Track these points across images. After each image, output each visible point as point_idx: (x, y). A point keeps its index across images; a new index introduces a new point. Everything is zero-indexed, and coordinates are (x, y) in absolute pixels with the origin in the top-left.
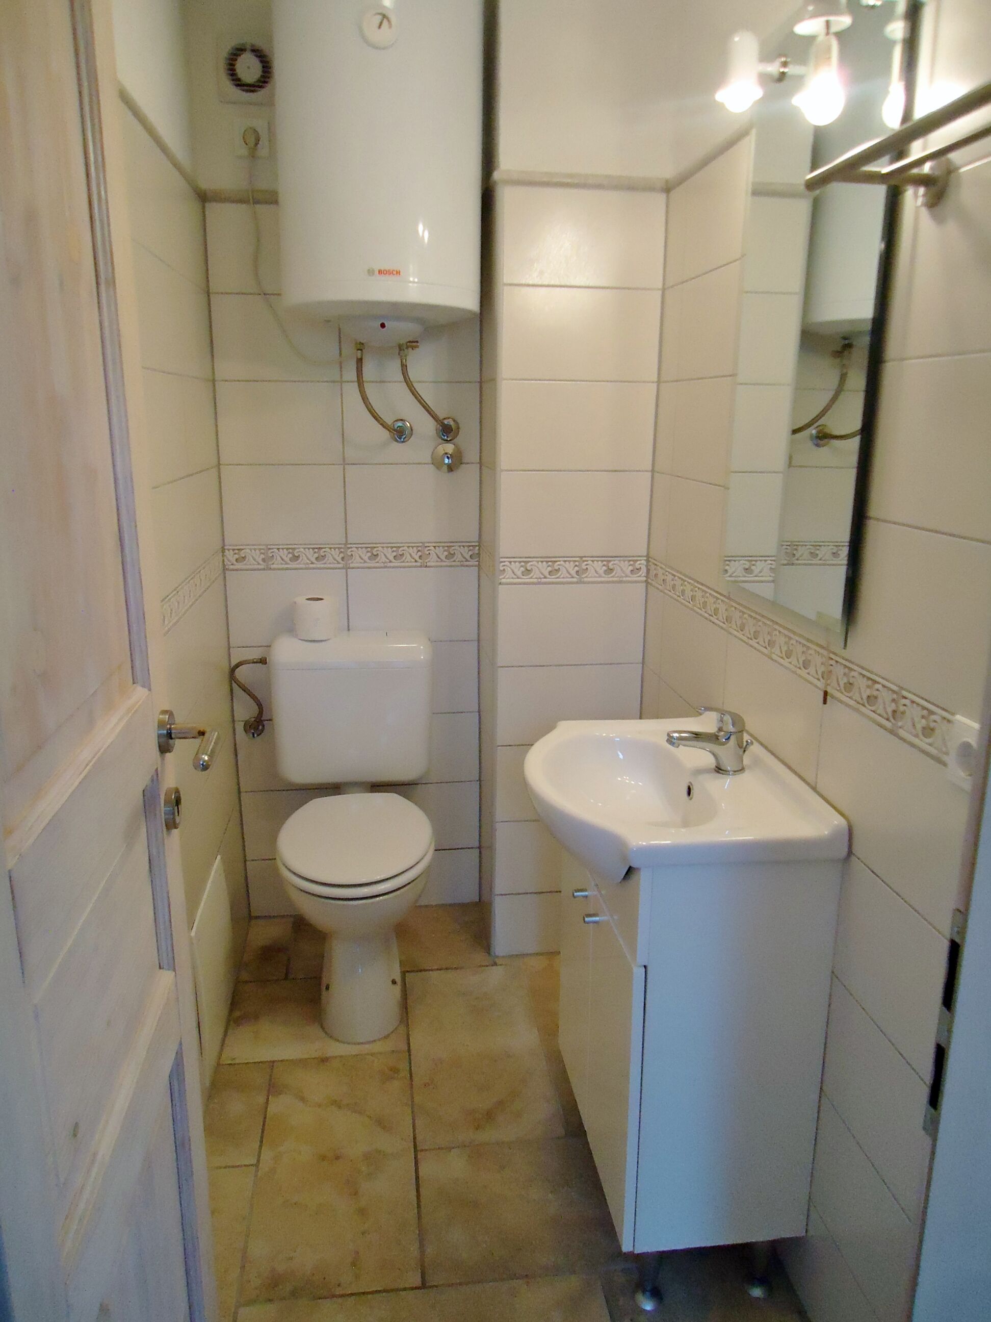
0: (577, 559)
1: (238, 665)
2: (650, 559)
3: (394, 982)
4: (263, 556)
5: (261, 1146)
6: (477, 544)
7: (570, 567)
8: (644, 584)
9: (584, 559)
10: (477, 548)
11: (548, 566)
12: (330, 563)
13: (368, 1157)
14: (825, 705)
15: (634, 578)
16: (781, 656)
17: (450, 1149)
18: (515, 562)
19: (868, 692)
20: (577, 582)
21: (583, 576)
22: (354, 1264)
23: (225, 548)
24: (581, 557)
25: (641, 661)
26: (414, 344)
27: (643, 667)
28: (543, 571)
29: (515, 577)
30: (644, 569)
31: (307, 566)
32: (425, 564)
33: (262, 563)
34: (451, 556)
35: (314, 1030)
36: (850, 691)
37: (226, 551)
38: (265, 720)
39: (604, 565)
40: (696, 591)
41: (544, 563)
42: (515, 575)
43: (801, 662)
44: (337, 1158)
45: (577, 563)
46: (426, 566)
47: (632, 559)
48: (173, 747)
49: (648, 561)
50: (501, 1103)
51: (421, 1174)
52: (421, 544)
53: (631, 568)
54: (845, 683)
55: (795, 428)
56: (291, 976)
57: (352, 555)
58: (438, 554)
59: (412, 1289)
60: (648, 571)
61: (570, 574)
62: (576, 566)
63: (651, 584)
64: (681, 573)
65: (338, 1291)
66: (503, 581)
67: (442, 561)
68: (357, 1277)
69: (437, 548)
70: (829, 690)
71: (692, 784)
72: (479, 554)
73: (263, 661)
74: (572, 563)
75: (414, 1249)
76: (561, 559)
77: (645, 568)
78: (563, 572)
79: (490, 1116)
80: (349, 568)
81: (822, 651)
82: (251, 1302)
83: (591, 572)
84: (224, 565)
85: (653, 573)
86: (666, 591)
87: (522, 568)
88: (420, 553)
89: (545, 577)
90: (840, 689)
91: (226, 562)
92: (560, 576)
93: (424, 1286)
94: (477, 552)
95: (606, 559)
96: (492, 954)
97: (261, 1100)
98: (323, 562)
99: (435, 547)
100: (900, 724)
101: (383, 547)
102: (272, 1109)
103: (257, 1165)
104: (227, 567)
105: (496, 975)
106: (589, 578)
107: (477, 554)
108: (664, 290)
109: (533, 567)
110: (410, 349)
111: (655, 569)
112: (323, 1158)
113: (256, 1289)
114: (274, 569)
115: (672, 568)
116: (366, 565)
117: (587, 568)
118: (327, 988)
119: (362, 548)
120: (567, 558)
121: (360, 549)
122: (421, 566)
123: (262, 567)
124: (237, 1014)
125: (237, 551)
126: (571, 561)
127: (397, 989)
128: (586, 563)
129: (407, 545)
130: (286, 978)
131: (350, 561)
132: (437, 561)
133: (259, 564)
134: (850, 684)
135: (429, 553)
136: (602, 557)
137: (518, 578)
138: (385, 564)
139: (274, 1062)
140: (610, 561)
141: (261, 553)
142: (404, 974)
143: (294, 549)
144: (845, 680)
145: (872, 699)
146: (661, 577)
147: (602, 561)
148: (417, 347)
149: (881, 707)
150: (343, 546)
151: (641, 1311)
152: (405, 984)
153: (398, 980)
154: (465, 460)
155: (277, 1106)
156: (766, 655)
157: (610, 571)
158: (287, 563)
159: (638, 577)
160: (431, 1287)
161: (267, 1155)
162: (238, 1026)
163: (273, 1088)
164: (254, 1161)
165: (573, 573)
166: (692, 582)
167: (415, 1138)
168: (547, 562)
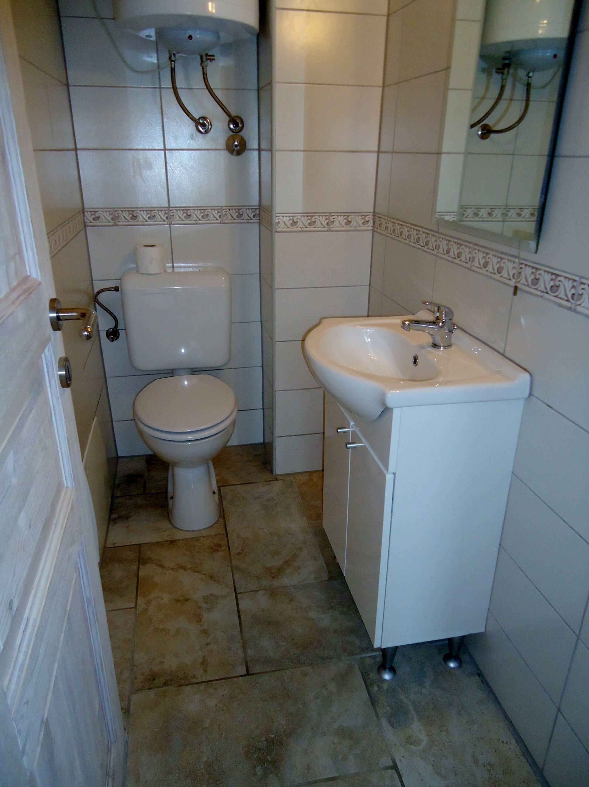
0: (328, 214)
1: (99, 293)
2: (376, 215)
3: (214, 493)
4: (111, 216)
5: (137, 595)
6: (258, 207)
7: (322, 220)
8: (371, 232)
9: (332, 214)
10: (258, 210)
11: (308, 220)
12: (158, 221)
13: (206, 599)
14: (515, 296)
15: (365, 228)
16: (479, 267)
17: (257, 591)
18: (286, 216)
19: (552, 283)
20: (327, 230)
21: (331, 226)
22: (202, 663)
23: (85, 210)
24: (330, 213)
25: (368, 284)
26: (211, 58)
27: (370, 288)
28: (305, 222)
29: (286, 227)
30: (371, 222)
31: (143, 223)
32: (223, 222)
33: (111, 221)
34: (240, 216)
35: (165, 524)
36: (536, 285)
37: (86, 213)
38: (119, 330)
39: (345, 219)
40: (411, 231)
41: (306, 217)
42: (286, 225)
43: (496, 269)
44: (186, 600)
45: (327, 217)
46: (224, 223)
47: (363, 215)
48: (62, 326)
49: (374, 216)
50: (287, 562)
51: (240, 607)
52: (220, 208)
53: (363, 221)
54: (532, 280)
55: (473, 123)
56: (147, 492)
57: (173, 215)
58: (232, 214)
59: (242, 676)
60: (374, 222)
61: (323, 225)
62: (327, 219)
63: (376, 231)
64: (399, 220)
65: (194, 681)
66: (278, 230)
67: (234, 219)
68: (205, 671)
69: (231, 210)
70: (518, 285)
71: (417, 356)
72: (259, 214)
73: (116, 289)
74: (324, 217)
75: (240, 653)
76: (316, 214)
77: (372, 220)
78: (318, 224)
79: (280, 570)
80: (172, 224)
81: (512, 259)
82: (139, 690)
83: (336, 223)
84: (84, 222)
85: (378, 223)
86: (388, 235)
87: (291, 221)
88: (219, 214)
89: (306, 227)
90: (528, 284)
91: (86, 220)
92: (316, 226)
93: (248, 674)
94: (258, 213)
95: (346, 215)
96: (274, 473)
97: (135, 568)
98: (153, 220)
99: (229, 209)
100: (578, 303)
101: (194, 210)
102: (142, 573)
103: (136, 607)
104: (87, 224)
105: (277, 486)
106: (335, 227)
107: (258, 214)
108: (388, 15)
109: (298, 220)
110: (209, 61)
111: (379, 221)
112: (177, 601)
113: (141, 682)
114: (120, 225)
115: (393, 218)
116: (183, 222)
117: (334, 221)
118: (172, 498)
119: (180, 210)
120: (321, 214)
121: (178, 211)
122: (220, 223)
123: (111, 224)
124: (114, 516)
125: (93, 213)
126: (323, 216)
127: (216, 496)
128: (333, 217)
129: (210, 208)
130: (144, 493)
131: (172, 220)
132: (231, 220)
133: (109, 222)
134: (537, 279)
135: (226, 214)
136: (344, 213)
137: (288, 227)
138: (196, 222)
139: (141, 544)
140: (349, 216)
141: (111, 214)
142: (219, 488)
143: (133, 211)
144: (533, 277)
145: (554, 288)
146: (384, 225)
147: (344, 216)
148: (214, 60)
149: (563, 292)
150: (167, 209)
151: (384, 681)
152: (221, 494)
153: (216, 491)
154: (248, 147)
155: (145, 571)
156: (467, 268)
157: (349, 223)
158: (128, 221)
159: (367, 227)
160: (253, 674)
161: (141, 601)
162: (116, 523)
163: (142, 561)
164: (133, 605)
165: (325, 224)
166: (409, 225)
167: (234, 586)
168: (307, 216)
